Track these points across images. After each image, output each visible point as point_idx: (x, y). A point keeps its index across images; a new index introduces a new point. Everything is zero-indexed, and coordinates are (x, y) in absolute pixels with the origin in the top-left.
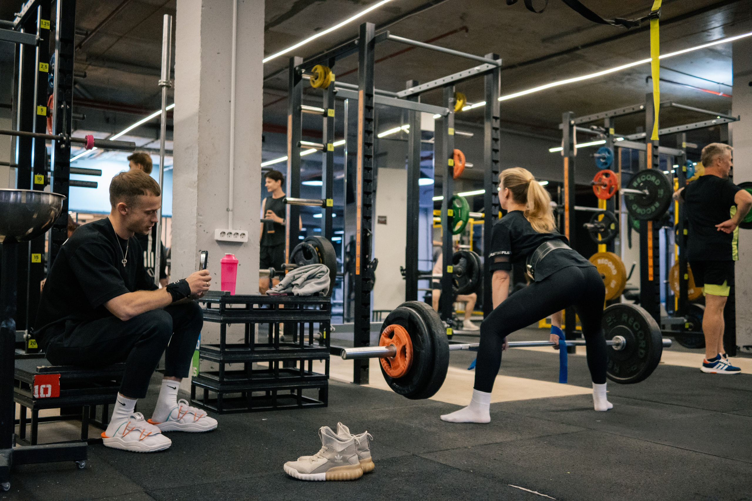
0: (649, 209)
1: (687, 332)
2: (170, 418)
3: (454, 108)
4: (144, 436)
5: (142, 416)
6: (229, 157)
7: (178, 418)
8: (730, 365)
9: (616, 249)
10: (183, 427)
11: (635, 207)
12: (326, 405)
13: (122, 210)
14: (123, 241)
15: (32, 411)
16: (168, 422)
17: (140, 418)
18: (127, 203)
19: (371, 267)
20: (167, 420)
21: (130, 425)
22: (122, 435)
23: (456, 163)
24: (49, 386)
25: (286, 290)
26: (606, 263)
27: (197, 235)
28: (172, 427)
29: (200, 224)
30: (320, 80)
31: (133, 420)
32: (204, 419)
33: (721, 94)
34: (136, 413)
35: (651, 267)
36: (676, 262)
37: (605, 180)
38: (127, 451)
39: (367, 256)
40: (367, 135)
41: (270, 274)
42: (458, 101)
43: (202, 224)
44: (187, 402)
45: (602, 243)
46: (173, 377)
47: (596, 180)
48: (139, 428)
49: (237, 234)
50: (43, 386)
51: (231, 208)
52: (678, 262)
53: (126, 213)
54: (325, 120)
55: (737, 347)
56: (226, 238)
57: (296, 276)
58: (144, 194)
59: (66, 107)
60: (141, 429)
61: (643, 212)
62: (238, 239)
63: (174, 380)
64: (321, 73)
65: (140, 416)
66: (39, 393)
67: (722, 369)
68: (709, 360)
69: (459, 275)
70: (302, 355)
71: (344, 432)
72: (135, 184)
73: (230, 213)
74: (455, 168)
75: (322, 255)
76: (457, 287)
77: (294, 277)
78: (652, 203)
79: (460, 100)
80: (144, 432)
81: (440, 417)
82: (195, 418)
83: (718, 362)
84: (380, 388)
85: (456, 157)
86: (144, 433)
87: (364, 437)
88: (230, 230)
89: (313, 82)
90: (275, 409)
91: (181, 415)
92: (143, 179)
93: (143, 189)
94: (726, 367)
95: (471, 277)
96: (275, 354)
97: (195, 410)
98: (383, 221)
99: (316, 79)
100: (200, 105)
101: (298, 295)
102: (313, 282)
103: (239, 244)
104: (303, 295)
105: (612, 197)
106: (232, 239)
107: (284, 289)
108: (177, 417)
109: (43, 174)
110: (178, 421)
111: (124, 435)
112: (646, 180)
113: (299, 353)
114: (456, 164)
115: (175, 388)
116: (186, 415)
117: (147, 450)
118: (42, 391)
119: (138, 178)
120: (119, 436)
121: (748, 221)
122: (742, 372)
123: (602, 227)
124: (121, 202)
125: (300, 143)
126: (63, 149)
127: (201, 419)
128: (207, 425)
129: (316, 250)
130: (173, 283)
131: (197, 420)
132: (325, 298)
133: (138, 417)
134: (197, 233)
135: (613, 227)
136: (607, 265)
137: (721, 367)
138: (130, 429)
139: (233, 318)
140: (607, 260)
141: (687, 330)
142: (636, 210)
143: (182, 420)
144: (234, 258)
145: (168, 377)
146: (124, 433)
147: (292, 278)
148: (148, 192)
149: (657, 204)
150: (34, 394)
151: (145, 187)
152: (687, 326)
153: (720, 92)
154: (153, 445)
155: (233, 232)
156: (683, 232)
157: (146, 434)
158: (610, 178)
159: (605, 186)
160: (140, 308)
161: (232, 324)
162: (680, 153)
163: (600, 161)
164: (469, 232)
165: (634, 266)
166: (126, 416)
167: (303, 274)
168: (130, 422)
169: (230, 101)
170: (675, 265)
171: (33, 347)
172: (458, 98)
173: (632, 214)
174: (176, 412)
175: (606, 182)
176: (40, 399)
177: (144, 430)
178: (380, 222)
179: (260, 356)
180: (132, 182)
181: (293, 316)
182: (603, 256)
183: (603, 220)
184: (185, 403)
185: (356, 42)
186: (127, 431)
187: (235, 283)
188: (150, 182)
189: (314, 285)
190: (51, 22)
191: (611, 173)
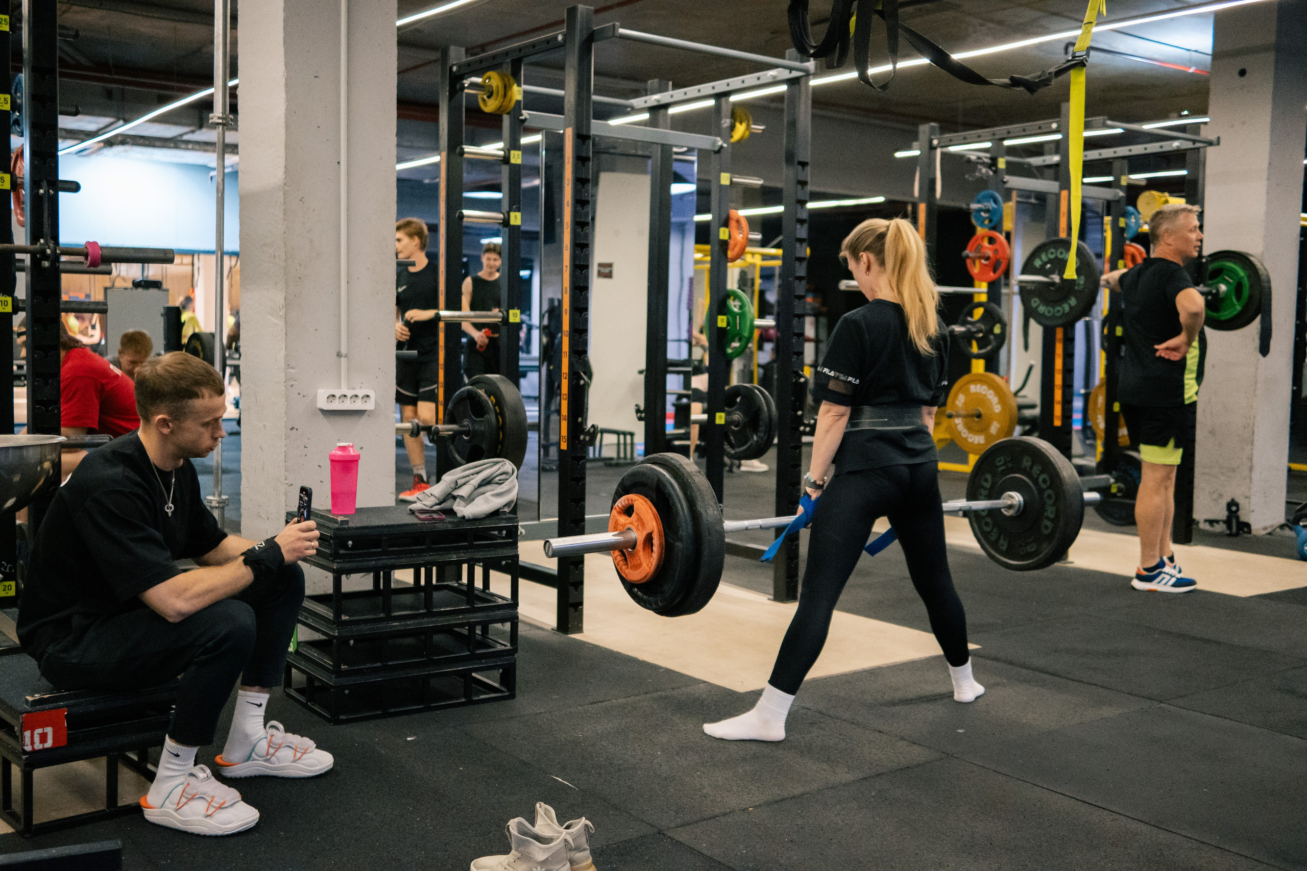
0: (1058, 308)
1: (1113, 500)
2: (254, 755)
3: (732, 137)
4: (214, 809)
5: (208, 771)
6: (339, 262)
7: (267, 755)
8: (1179, 576)
9: (1002, 369)
10: (275, 769)
11: (1035, 302)
12: (512, 696)
13: (163, 426)
14: (165, 475)
15: (21, 770)
16: (250, 763)
17: (205, 775)
18: (170, 414)
19: (587, 438)
20: (249, 758)
21: (188, 790)
22: (175, 806)
23: (732, 234)
24: (49, 730)
25: (442, 505)
26: (984, 393)
27: (286, 401)
28: (258, 770)
29: (291, 383)
30: (496, 99)
31: (192, 780)
32: (310, 754)
33: (1192, 70)
34: (197, 767)
35: (1058, 403)
36: (1101, 379)
37: (987, 248)
38: (185, 833)
39: (580, 420)
40: (580, 186)
41: (413, 430)
42: (738, 124)
43: (294, 383)
44: (281, 727)
45: (978, 357)
46: (257, 688)
47: (971, 251)
48: (204, 794)
49: (356, 396)
50: (39, 731)
51: (344, 351)
52: (1105, 380)
53: (169, 430)
54: (505, 169)
55: (1194, 520)
56: (336, 405)
57: (460, 482)
58: (198, 397)
59: (49, 192)
60: (208, 796)
61: (1049, 312)
62: (358, 405)
63: (258, 692)
64: (498, 87)
65: (205, 772)
66: (32, 743)
67: (1166, 584)
68: (1146, 570)
69: (736, 426)
70: (471, 618)
71: (546, 821)
72: (181, 382)
73: (343, 360)
74: (731, 243)
75: (501, 409)
76: (733, 447)
77: (457, 482)
78: (1065, 299)
79: (741, 123)
80: (212, 801)
81: (702, 727)
82: (295, 756)
83: (1160, 573)
84: (602, 644)
85: (733, 224)
86: (212, 804)
87: (579, 829)
88: (344, 391)
89: (484, 100)
90: (428, 709)
91: (272, 751)
92: (192, 370)
93: (196, 389)
94: (1173, 580)
95: (755, 430)
96: (425, 620)
97: (295, 739)
98: (606, 272)
99: (489, 97)
100: (285, 172)
101: (464, 517)
102: (491, 490)
103: (360, 413)
104: (471, 517)
105: (999, 279)
106: (347, 405)
107: (439, 504)
108: (265, 753)
109: (9, 296)
110: (267, 760)
111: (180, 806)
112: (1056, 257)
113: (467, 615)
114: (732, 237)
115: (260, 705)
116: (281, 749)
117: (220, 833)
118: (37, 739)
119: (184, 370)
120: (170, 807)
121: (1223, 318)
122: (1199, 586)
123: (980, 331)
124: (160, 414)
125: (461, 213)
126: (45, 269)
127: (305, 756)
128: (317, 766)
129: (492, 402)
130: (254, 548)
131: (299, 759)
132: (509, 520)
133: (202, 775)
134: (287, 398)
135: (997, 330)
136: (985, 395)
137: (1164, 581)
138: (190, 797)
139: (354, 565)
140: (985, 387)
141: (1114, 495)
142: (1037, 307)
143: (273, 758)
144: (352, 453)
145: (247, 688)
146: (178, 804)
147: (453, 485)
148: (206, 392)
149: (1073, 301)
150: (24, 745)
151: (198, 383)
152: (1114, 490)
153: (1190, 67)
154: (229, 823)
155: (350, 393)
156: (1114, 330)
157: (217, 805)
158: (996, 246)
159: (987, 258)
160: (201, 599)
161: (352, 575)
162: (1115, 195)
163: (981, 216)
164: (753, 280)
165: (1031, 368)
166: (180, 773)
167: (471, 476)
168: (188, 784)
169: (339, 163)
170: (1100, 386)
171: (8, 595)
172: (739, 119)
173: (1029, 313)
174: (263, 746)
175: (990, 253)
176: (34, 752)
177: (213, 797)
178: (601, 275)
179: (400, 625)
180: (175, 379)
181: (455, 553)
182: (979, 380)
183: (983, 319)
184: (277, 728)
185: (560, 38)
186: (184, 800)
187: (355, 494)
188: (206, 374)
189: (491, 498)
190: (10, 18)
191: (998, 237)
